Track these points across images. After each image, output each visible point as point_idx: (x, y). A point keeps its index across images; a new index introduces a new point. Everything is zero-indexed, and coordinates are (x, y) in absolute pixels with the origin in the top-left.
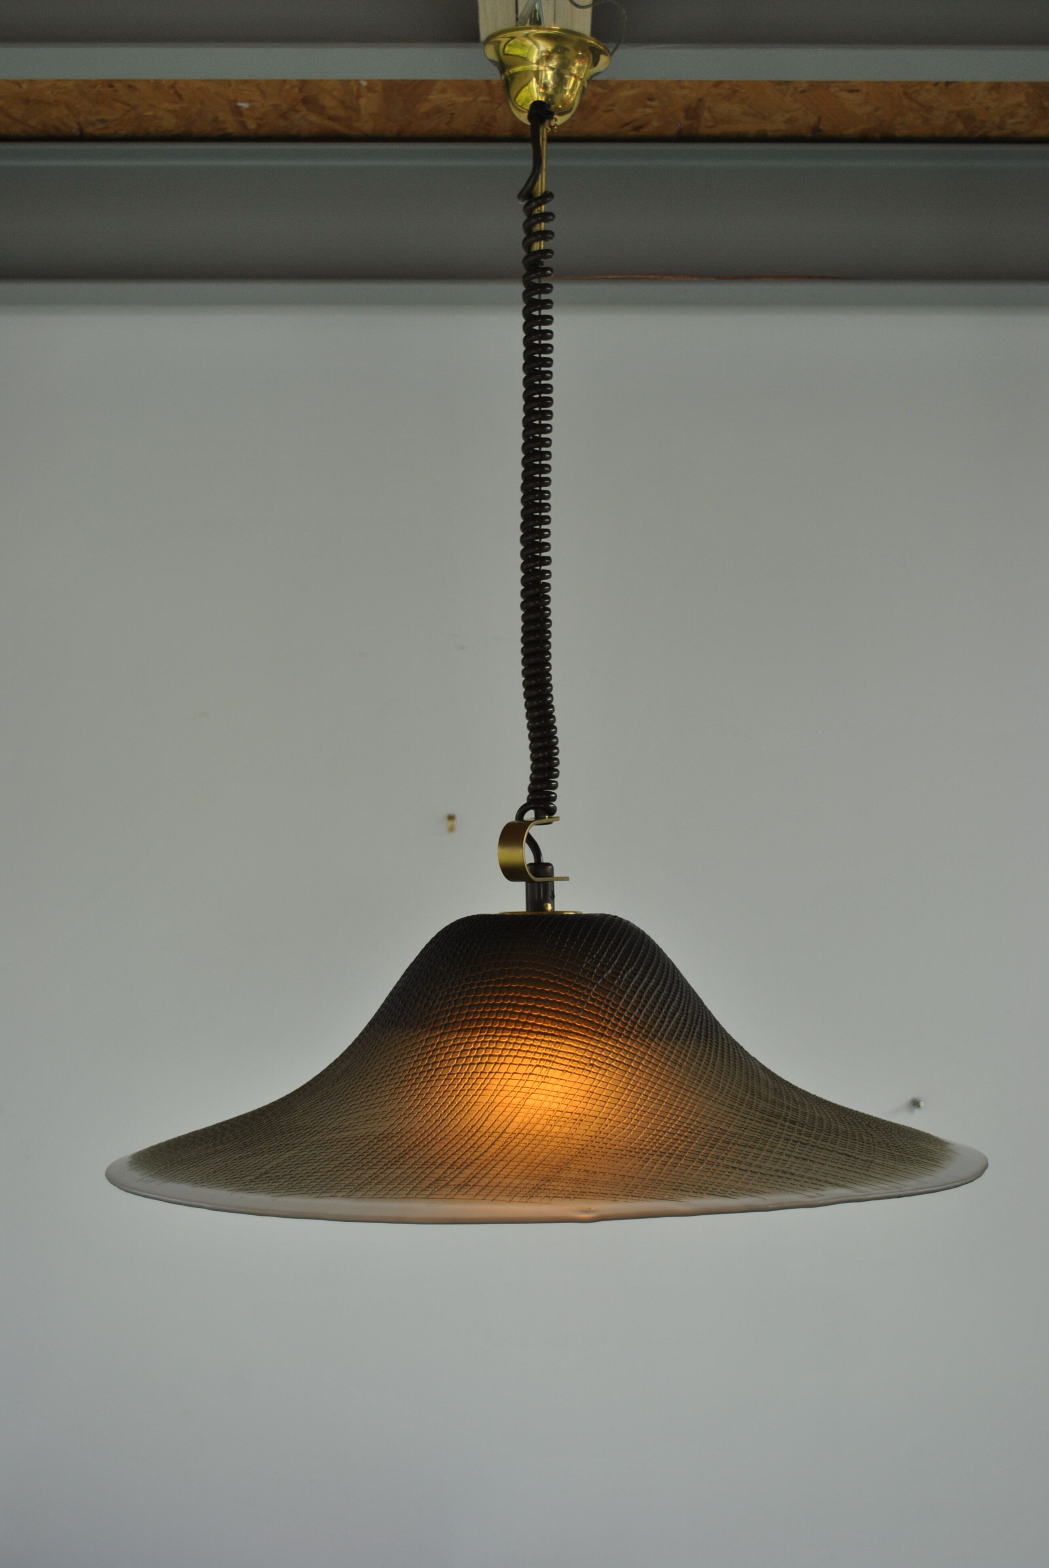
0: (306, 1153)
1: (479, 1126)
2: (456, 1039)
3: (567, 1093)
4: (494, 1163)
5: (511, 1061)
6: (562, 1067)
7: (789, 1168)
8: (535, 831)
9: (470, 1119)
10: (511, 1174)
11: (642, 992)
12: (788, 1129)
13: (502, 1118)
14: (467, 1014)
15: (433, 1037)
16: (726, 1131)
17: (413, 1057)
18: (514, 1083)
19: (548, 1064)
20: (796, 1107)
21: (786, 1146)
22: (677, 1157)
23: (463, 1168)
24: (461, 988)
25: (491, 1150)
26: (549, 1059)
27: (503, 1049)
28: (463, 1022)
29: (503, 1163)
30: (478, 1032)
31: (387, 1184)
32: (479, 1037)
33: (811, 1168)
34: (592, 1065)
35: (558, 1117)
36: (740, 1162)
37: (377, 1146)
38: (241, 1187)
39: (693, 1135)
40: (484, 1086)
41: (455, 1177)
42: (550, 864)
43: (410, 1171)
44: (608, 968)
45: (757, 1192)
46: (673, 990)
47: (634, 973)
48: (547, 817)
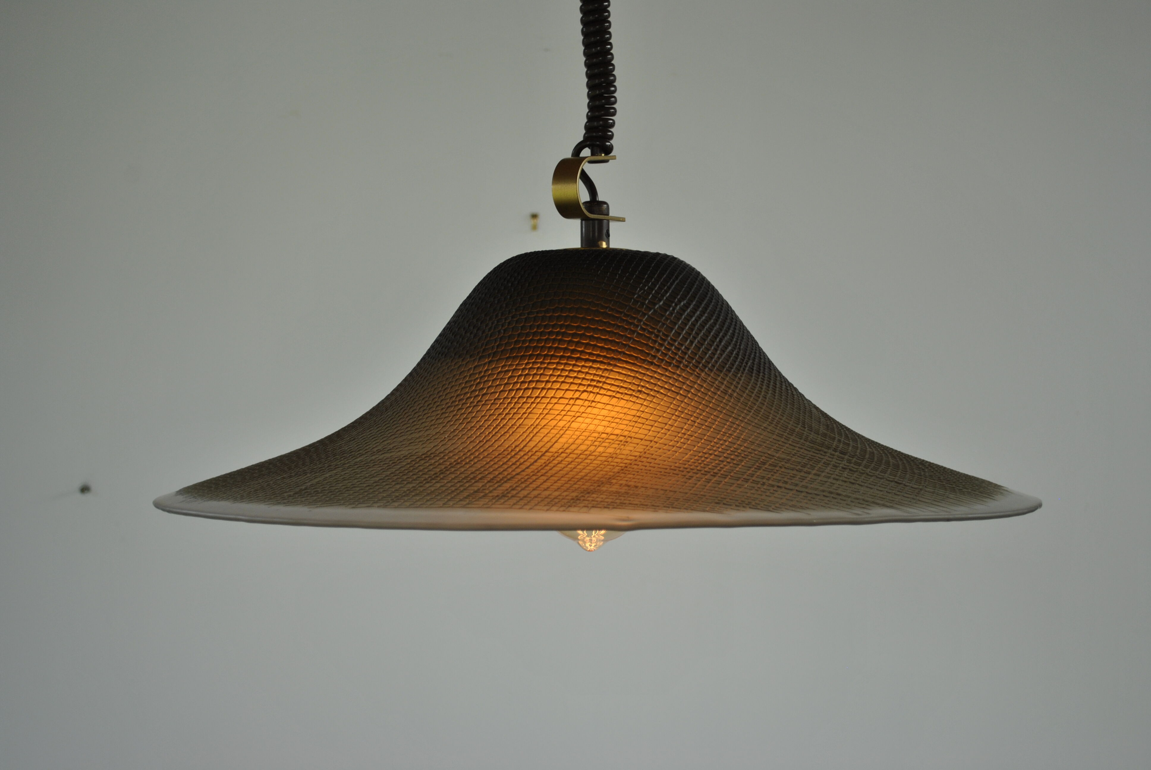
0: (348, 472)
1: (522, 446)
2: (504, 366)
3: (613, 417)
4: (534, 478)
5: (558, 387)
6: (609, 393)
7: (837, 490)
8: (588, 168)
9: (514, 440)
10: (551, 487)
11: (694, 325)
12: (837, 458)
13: (546, 439)
14: (516, 342)
15: (481, 365)
16: (773, 456)
17: (460, 384)
18: (561, 407)
19: (596, 390)
20: (848, 442)
21: (834, 472)
22: (722, 476)
23: (503, 481)
24: (510, 318)
25: (533, 467)
26: (597, 385)
27: (551, 375)
28: (512, 349)
29: (545, 478)
30: (525, 360)
31: (424, 497)
32: (527, 364)
33: (859, 490)
34: (640, 391)
35: (603, 439)
36: (786, 483)
37: (419, 464)
38: (279, 501)
39: (740, 458)
40: (530, 410)
41: (495, 489)
42: (605, 203)
43: (449, 485)
44: (660, 300)
45: (802, 508)
46: (726, 326)
47: (687, 306)
48: (603, 155)
